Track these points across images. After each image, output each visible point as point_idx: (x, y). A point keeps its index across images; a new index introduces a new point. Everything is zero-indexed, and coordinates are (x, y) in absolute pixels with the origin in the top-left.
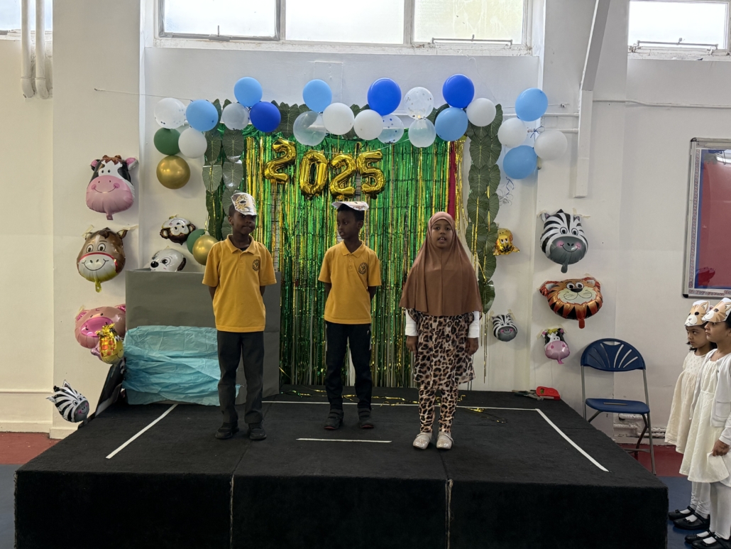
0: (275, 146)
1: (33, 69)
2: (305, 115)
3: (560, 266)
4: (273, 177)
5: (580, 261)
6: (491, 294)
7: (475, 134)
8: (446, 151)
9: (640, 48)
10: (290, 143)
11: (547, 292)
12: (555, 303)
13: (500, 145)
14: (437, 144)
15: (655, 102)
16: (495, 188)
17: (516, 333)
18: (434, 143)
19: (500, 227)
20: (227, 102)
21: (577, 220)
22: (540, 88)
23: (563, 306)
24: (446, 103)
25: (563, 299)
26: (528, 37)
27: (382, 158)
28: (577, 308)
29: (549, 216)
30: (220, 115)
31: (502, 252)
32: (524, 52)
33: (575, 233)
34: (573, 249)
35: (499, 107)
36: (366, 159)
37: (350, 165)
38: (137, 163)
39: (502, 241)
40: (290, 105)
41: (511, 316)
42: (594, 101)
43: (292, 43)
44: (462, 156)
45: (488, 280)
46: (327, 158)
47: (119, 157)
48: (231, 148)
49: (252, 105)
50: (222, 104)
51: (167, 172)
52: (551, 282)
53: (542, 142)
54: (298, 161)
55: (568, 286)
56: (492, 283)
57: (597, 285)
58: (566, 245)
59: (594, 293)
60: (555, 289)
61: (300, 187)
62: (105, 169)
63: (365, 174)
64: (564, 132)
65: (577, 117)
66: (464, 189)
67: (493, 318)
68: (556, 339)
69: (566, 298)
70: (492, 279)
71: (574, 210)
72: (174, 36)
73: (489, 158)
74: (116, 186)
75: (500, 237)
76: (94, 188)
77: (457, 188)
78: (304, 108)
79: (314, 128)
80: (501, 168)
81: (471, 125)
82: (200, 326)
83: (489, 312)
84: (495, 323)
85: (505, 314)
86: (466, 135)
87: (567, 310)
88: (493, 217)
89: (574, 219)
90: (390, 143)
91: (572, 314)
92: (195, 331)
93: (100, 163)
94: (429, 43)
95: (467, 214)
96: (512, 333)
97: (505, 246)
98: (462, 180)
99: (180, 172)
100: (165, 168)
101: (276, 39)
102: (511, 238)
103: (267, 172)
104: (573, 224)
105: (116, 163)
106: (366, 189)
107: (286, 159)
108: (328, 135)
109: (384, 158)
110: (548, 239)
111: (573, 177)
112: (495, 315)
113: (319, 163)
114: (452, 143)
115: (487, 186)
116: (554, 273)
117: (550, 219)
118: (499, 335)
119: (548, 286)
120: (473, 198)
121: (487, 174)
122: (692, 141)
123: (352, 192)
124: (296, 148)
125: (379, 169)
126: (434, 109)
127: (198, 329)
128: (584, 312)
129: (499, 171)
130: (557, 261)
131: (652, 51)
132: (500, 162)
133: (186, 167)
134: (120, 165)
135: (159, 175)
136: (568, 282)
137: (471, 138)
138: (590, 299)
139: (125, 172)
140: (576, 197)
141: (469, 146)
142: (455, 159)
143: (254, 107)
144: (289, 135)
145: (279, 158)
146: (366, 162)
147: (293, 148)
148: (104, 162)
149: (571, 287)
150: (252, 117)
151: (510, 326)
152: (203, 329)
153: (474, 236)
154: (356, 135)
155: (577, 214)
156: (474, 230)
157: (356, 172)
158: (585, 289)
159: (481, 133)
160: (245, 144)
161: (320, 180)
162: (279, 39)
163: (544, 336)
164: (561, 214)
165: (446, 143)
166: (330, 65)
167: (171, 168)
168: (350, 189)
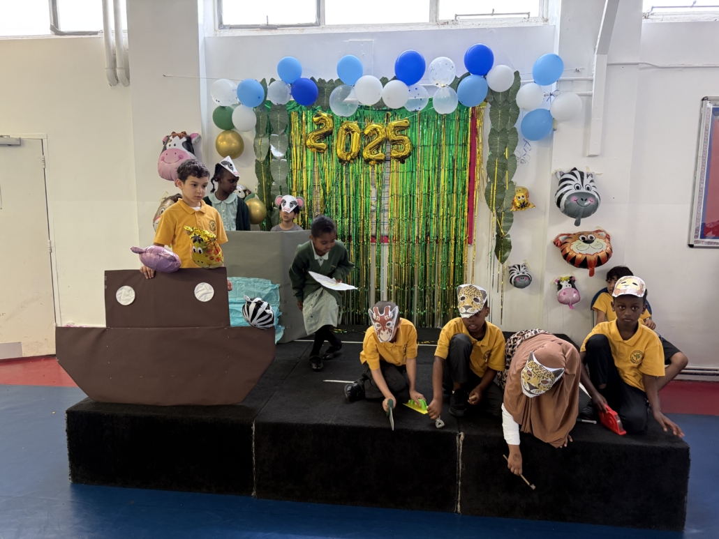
0: (315, 119)
1: (115, 61)
2: (339, 88)
3: (573, 220)
4: (314, 147)
5: (592, 215)
6: (508, 247)
7: (494, 100)
8: (468, 117)
9: (652, 14)
10: (328, 116)
11: (560, 244)
12: (568, 254)
13: (518, 109)
14: (460, 111)
15: (667, 65)
16: (513, 150)
17: (530, 280)
18: (457, 109)
19: (517, 185)
20: (272, 80)
21: (590, 177)
22: (557, 53)
23: (575, 257)
24: (467, 71)
25: (575, 250)
26: (545, 9)
27: (409, 126)
28: (589, 258)
29: (564, 174)
30: (266, 93)
31: (519, 208)
32: (541, 24)
33: (588, 189)
34: (586, 204)
35: (517, 74)
36: (395, 127)
37: (380, 133)
38: (200, 137)
39: (519, 198)
40: (327, 81)
41: (527, 265)
42: (608, 65)
43: (330, 27)
44: (482, 121)
45: (505, 233)
46: (360, 127)
47: (185, 133)
48: (277, 121)
49: (293, 82)
50: (268, 83)
51: (224, 144)
52: (564, 234)
53: (557, 105)
54: (335, 131)
55: (580, 238)
56: (509, 236)
57: (608, 237)
58: (579, 201)
59: (605, 244)
60: (569, 240)
61: (337, 154)
62: (172, 143)
63: (394, 141)
64: (580, 95)
65: (592, 81)
66: (484, 152)
67: (510, 267)
68: (568, 287)
69: (578, 249)
70: (509, 233)
71: (587, 168)
72: (231, 27)
73: (507, 121)
74: (180, 158)
75: (518, 195)
76: (163, 159)
77: (478, 150)
78: (339, 82)
79: (348, 102)
80: (519, 130)
81: (491, 92)
82: (249, 276)
83: (506, 262)
84: (511, 272)
85: (521, 265)
86: (485, 100)
87: (579, 260)
88: (511, 176)
89: (588, 176)
90: (416, 111)
91: (584, 264)
92: (245, 281)
93: (169, 139)
94: (453, 21)
95: (487, 174)
96: (527, 281)
97: (522, 202)
98: (482, 143)
99: (235, 144)
100: (222, 141)
101: (317, 24)
102: (527, 195)
103: (308, 142)
104: (586, 181)
105: (181, 138)
106: (394, 155)
107: (325, 130)
108: (361, 107)
109: (411, 125)
110: (562, 195)
111: (586, 136)
112: (511, 265)
113: (353, 132)
114: (474, 108)
115: (505, 148)
116: (568, 226)
117: (564, 177)
118: (515, 282)
119: (561, 239)
120: (493, 160)
121: (505, 136)
122: (703, 100)
123: (383, 158)
124: (333, 120)
125: (407, 136)
126: (456, 77)
127: (247, 279)
128: (595, 261)
129: (517, 134)
130: (571, 215)
131: (665, 16)
132: (518, 125)
133: (240, 140)
134: (184, 139)
135: (218, 147)
136: (580, 234)
137: (491, 104)
138: (601, 250)
139: (189, 145)
140: (589, 156)
141: (489, 110)
142: (476, 124)
143: (295, 83)
144: (327, 108)
145: (319, 129)
146: (394, 130)
147: (331, 120)
148: (171, 138)
149: (583, 238)
150: (294, 93)
151: (525, 274)
152: (252, 279)
153: (493, 194)
154: (385, 105)
155: (591, 171)
156: (493, 189)
157: (386, 140)
158: (596, 240)
159: (501, 99)
160: (290, 119)
161: (354, 148)
162: (320, 25)
163: (557, 283)
164: (575, 172)
165: (468, 109)
166: (362, 42)
167: (227, 141)
168: (380, 155)
